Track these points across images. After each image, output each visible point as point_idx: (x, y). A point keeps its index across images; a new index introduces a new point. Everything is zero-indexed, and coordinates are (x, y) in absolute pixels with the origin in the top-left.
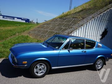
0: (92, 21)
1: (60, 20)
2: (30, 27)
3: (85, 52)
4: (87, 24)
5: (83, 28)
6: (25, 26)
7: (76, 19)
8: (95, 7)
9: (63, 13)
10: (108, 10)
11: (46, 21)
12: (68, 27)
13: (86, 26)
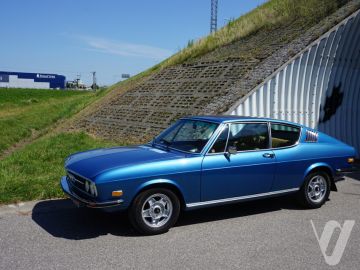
0: (290, 65)
1: (186, 70)
2: (73, 106)
3: (272, 156)
4: (274, 78)
5: (262, 90)
6: (54, 101)
7: (237, 64)
8: (296, 18)
9: (190, 45)
10: (336, 28)
11: (128, 76)
12: (213, 93)
13: (273, 84)
